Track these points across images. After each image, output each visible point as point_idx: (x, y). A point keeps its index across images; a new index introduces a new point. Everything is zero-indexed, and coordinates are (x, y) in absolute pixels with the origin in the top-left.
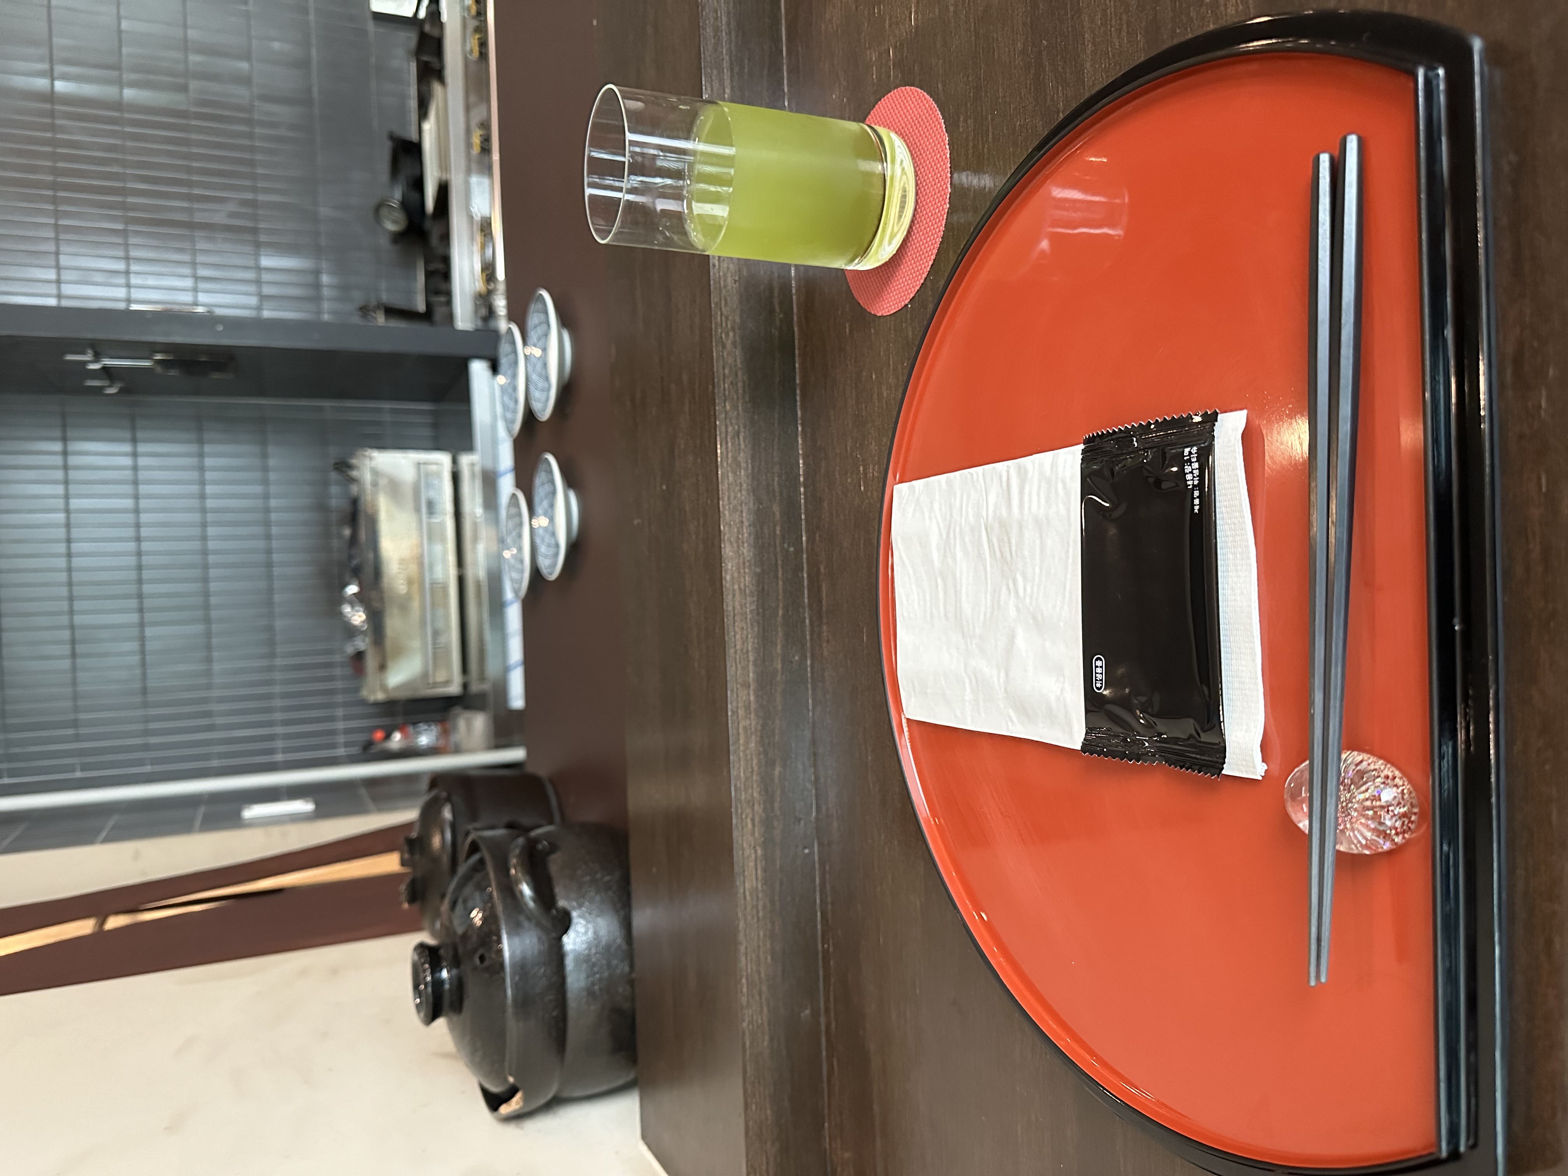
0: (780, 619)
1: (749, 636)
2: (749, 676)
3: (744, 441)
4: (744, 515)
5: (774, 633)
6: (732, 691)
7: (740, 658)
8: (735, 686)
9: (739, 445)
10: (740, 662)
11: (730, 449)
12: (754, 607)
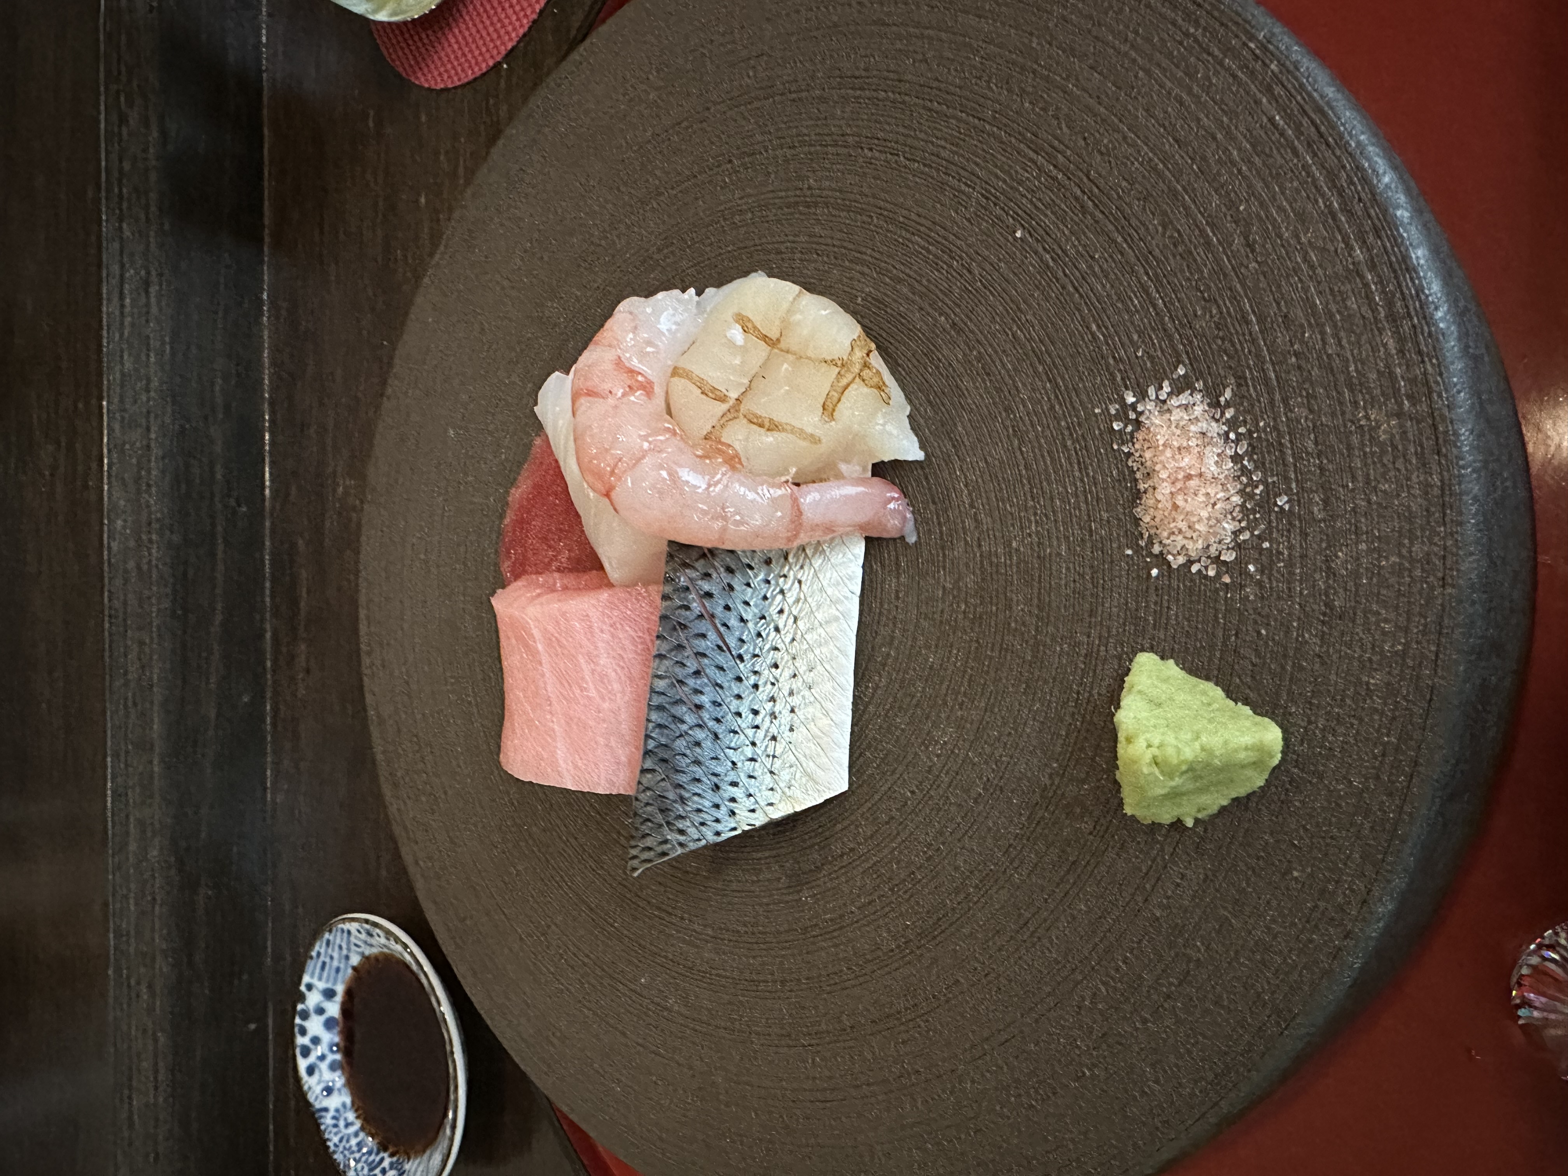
0: (215, 628)
1: (155, 657)
2: (151, 728)
3: (159, 302)
4: (153, 436)
5: (204, 654)
6: (116, 755)
7: (134, 695)
8: (123, 747)
9: (148, 305)
10: (135, 704)
11: (127, 310)
12: (166, 604)
